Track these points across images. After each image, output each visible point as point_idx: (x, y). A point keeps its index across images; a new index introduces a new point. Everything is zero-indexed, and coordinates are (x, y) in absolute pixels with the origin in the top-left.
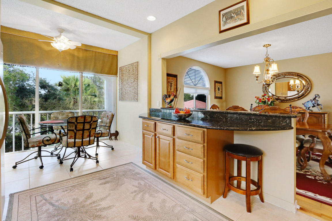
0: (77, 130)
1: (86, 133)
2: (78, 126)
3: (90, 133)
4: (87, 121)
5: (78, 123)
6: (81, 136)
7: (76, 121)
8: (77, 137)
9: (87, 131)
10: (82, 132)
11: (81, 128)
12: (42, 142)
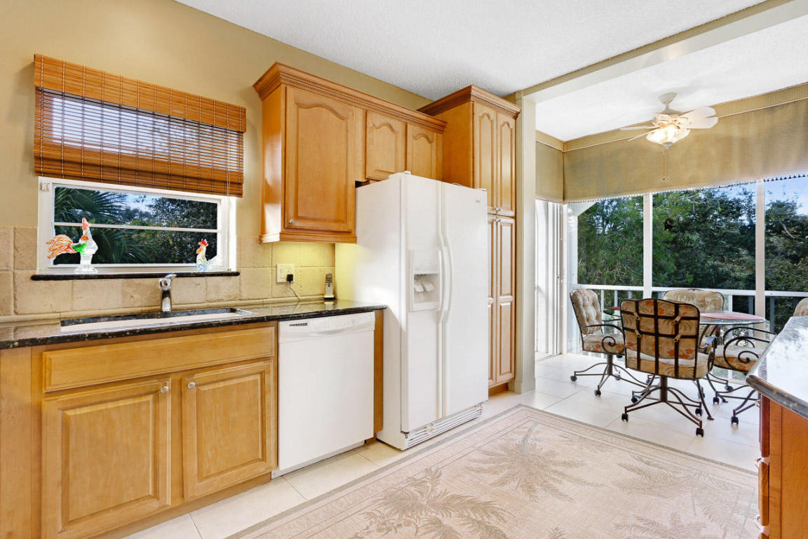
0: (641, 333)
1: (666, 346)
2: (641, 324)
3: (677, 345)
4: (663, 315)
5: (641, 315)
6: (652, 348)
7: (637, 310)
8: (643, 347)
9: (670, 340)
10: (654, 340)
11: (649, 329)
12: (601, 344)
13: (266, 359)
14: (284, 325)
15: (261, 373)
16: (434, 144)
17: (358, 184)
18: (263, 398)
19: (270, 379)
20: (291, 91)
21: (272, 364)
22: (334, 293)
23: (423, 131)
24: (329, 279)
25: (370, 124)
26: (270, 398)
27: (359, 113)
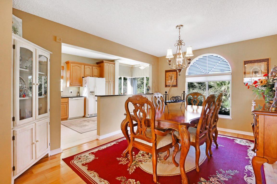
13: (67, 103)
14: (69, 98)
15: (66, 104)
16: (98, 70)
17: (83, 77)
18: (66, 108)
19: (67, 105)
20: (71, 64)
21: (68, 104)
22: (79, 95)
23: (96, 67)
24: (78, 92)
25: (85, 68)
26: (67, 108)
27: (83, 66)
